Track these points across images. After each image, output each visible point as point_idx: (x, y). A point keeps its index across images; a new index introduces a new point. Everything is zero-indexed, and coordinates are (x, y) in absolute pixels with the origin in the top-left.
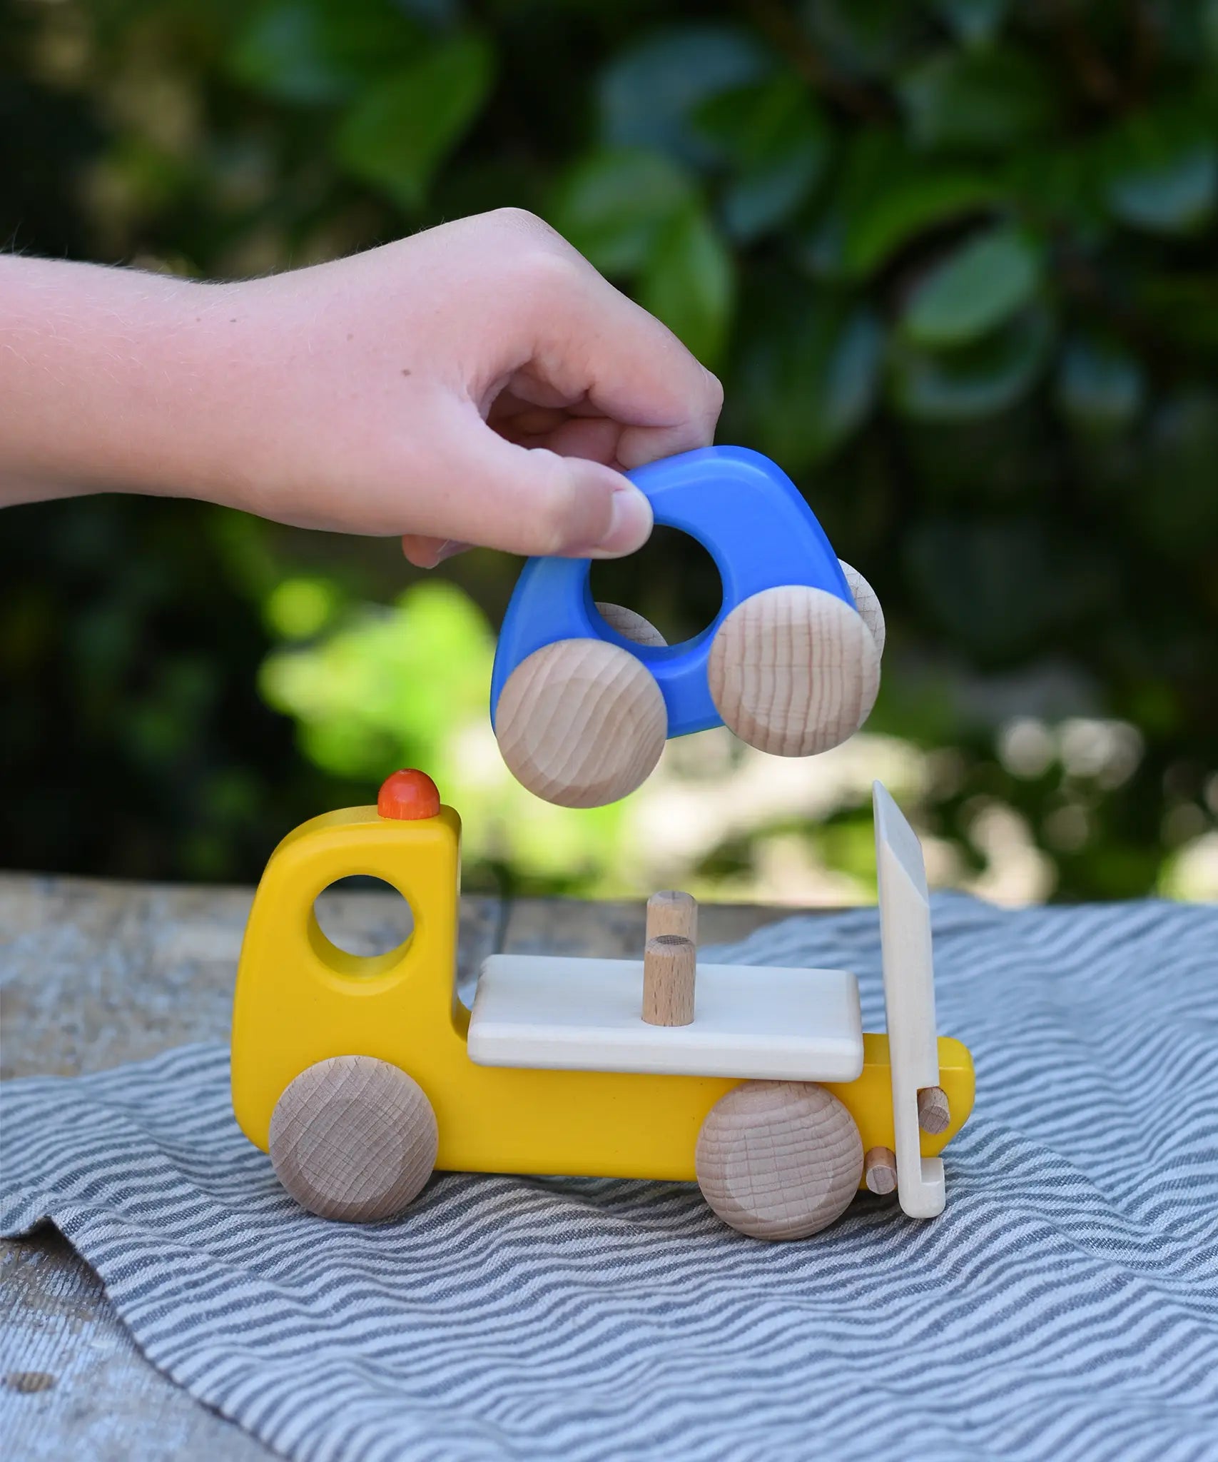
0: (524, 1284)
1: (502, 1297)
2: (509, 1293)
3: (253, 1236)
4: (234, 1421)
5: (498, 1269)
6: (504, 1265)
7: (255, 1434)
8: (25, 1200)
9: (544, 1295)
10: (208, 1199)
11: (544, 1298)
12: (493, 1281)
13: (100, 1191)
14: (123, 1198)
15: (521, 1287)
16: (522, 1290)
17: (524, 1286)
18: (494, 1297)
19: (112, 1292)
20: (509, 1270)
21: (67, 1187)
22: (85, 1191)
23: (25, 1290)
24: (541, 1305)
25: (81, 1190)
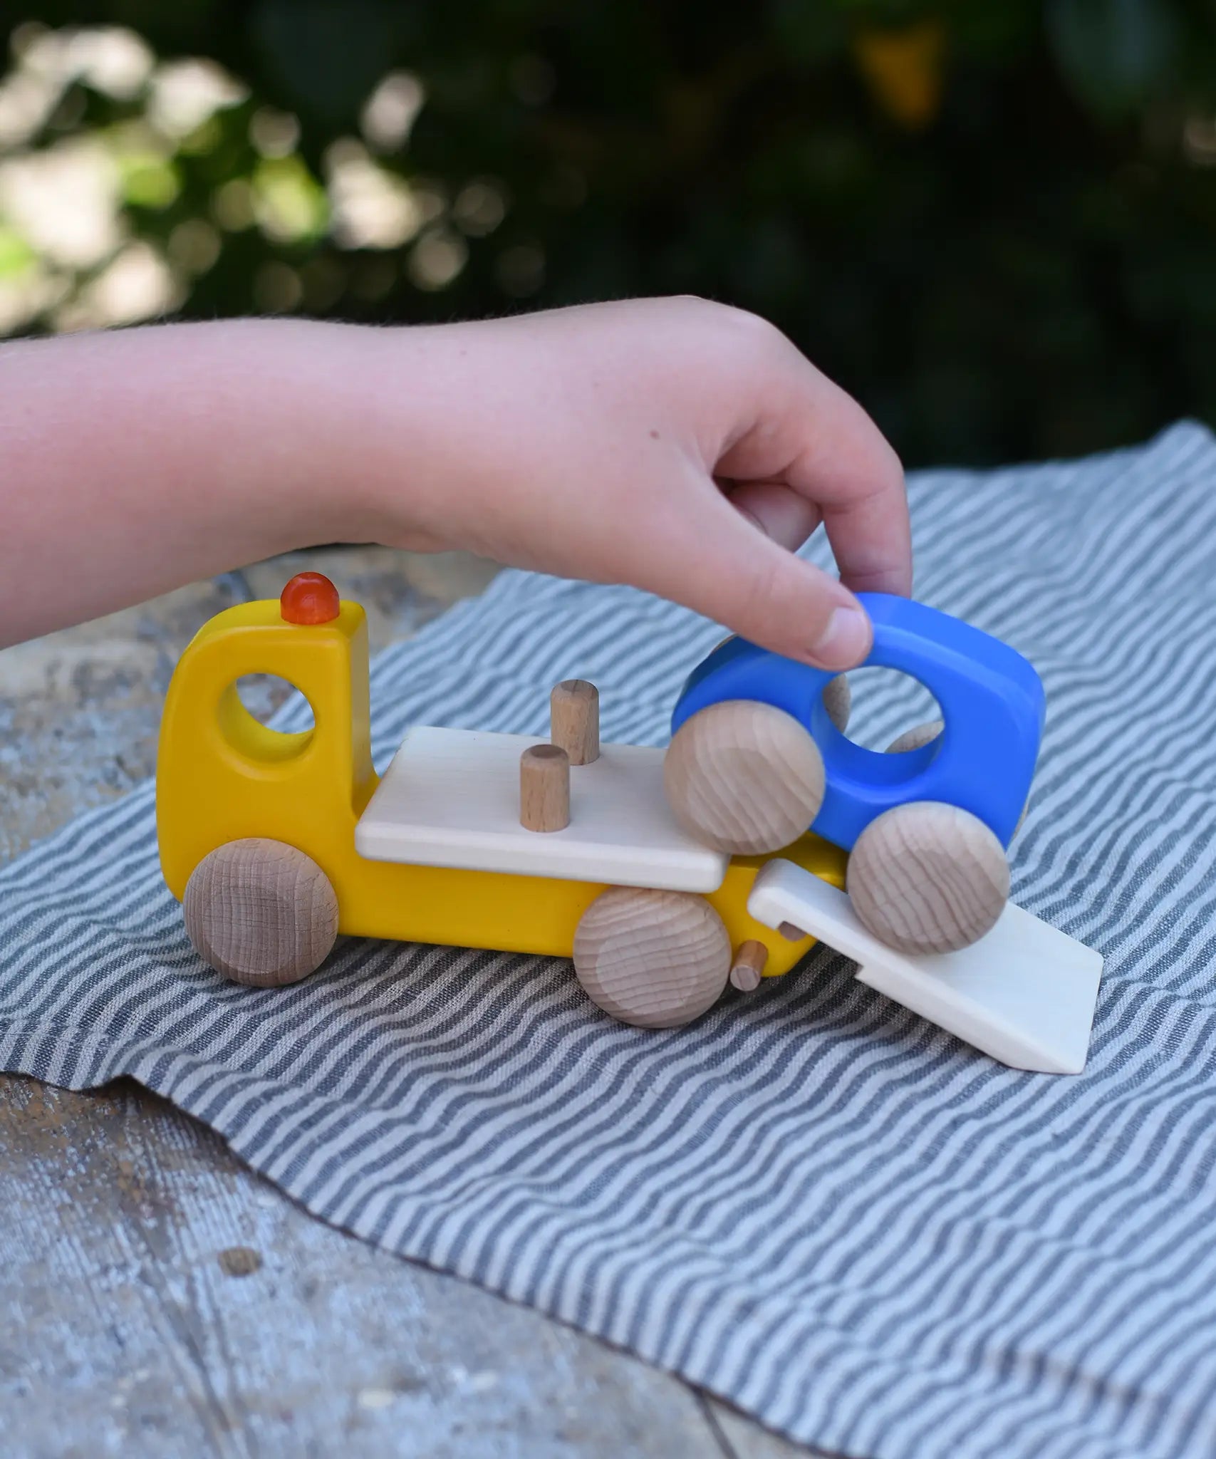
0: (580, 1056)
1: (566, 1074)
2: (570, 1070)
3: (293, 1043)
4: (449, 1271)
5: (546, 1047)
6: (550, 1041)
7: (477, 1281)
8: (71, 1044)
9: (605, 1064)
10: (228, 1008)
11: (606, 1067)
12: (548, 1059)
13: (129, 1019)
14: (155, 1023)
15: (577, 1060)
16: (580, 1063)
17: (580, 1059)
18: (558, 1076)
19: (237, 1145)
20: (557, 1046)
21: (96, 1019)
22: (113, 1021)
23: (150, 1148)
24: (607, 1075)
25: (110, 1021)
